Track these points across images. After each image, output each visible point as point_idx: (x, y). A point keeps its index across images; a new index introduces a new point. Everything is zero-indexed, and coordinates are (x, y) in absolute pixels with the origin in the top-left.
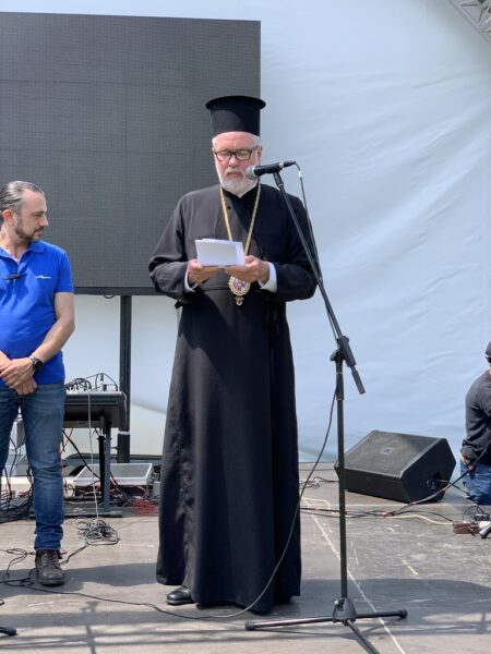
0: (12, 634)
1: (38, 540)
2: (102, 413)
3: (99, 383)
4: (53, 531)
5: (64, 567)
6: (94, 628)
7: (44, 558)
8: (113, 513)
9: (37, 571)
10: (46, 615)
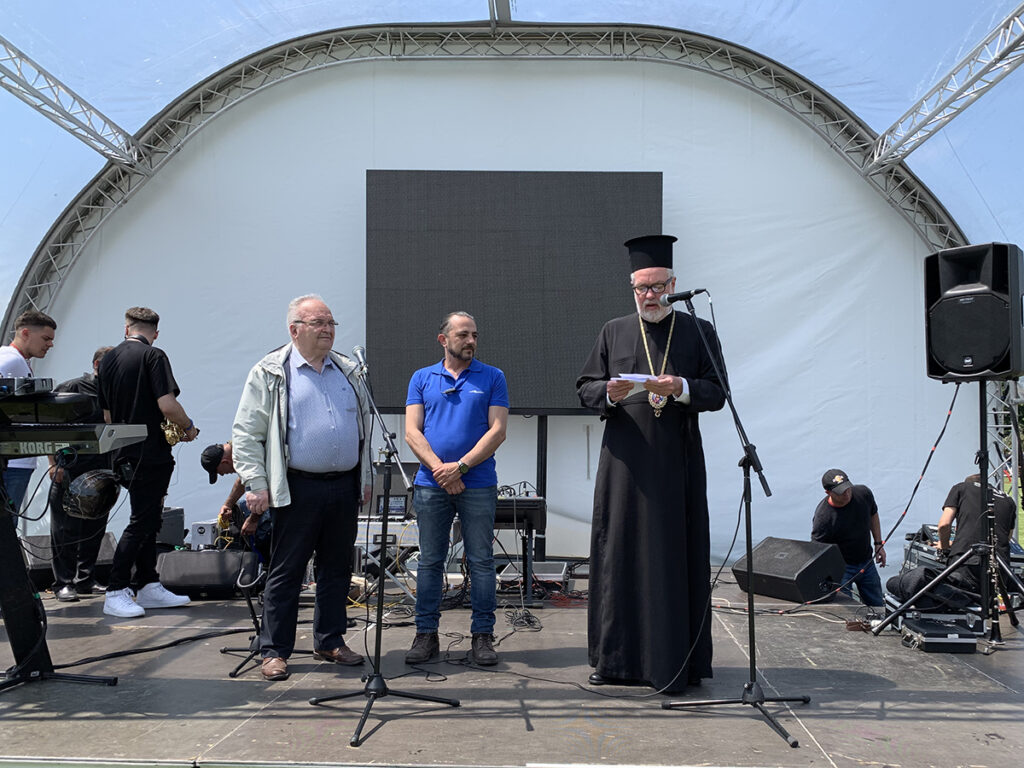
0: (456, 705)
1: (474, 625)
2: (525, 517)
3: (523, 490)
4: (487, 617)
5: (496, 650)
6: (526, 702)
7: (480, 640)
8: (535, 604)
9: (473, 652)
10: (485, 690)
